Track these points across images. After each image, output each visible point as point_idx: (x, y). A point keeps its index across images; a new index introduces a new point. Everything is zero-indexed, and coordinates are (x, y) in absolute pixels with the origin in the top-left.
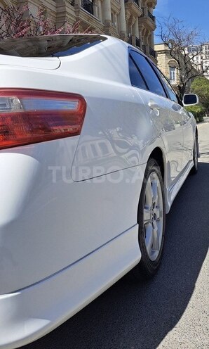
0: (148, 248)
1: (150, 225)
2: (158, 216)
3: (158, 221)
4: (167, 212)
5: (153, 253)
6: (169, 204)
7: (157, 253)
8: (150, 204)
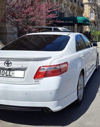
0: (79, 96)
1: (80, 90)
2: (82, 88)
3: (82, 89)
4: (85, 86)
5: (80, 98)
6: (85, 84)
7: (81, 98)
8: (80, 85)
